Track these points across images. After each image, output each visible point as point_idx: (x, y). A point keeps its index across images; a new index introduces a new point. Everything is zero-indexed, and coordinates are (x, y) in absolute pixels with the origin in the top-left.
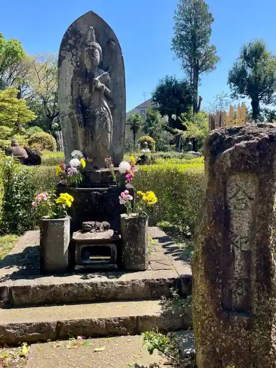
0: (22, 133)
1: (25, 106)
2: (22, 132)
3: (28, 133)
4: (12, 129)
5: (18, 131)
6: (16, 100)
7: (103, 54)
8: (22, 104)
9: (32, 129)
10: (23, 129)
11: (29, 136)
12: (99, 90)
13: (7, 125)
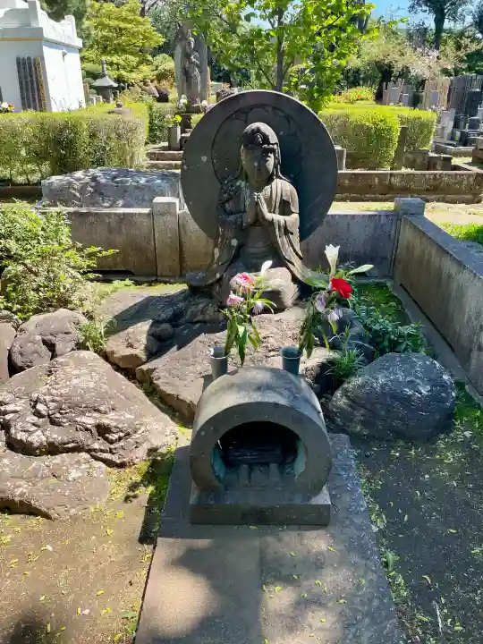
0: (148, 63)
1: (149, 26)
2: (148, 61)
3: (155, 63)
4: (137, 59)
5: (144, 61)
6: (141, 19)
7: (195, 44)
8: (147, 24)
9: (160, 58)
10: (150, 58)
11: (157, 67)
12: (193, 63)
13: (132, 54)
